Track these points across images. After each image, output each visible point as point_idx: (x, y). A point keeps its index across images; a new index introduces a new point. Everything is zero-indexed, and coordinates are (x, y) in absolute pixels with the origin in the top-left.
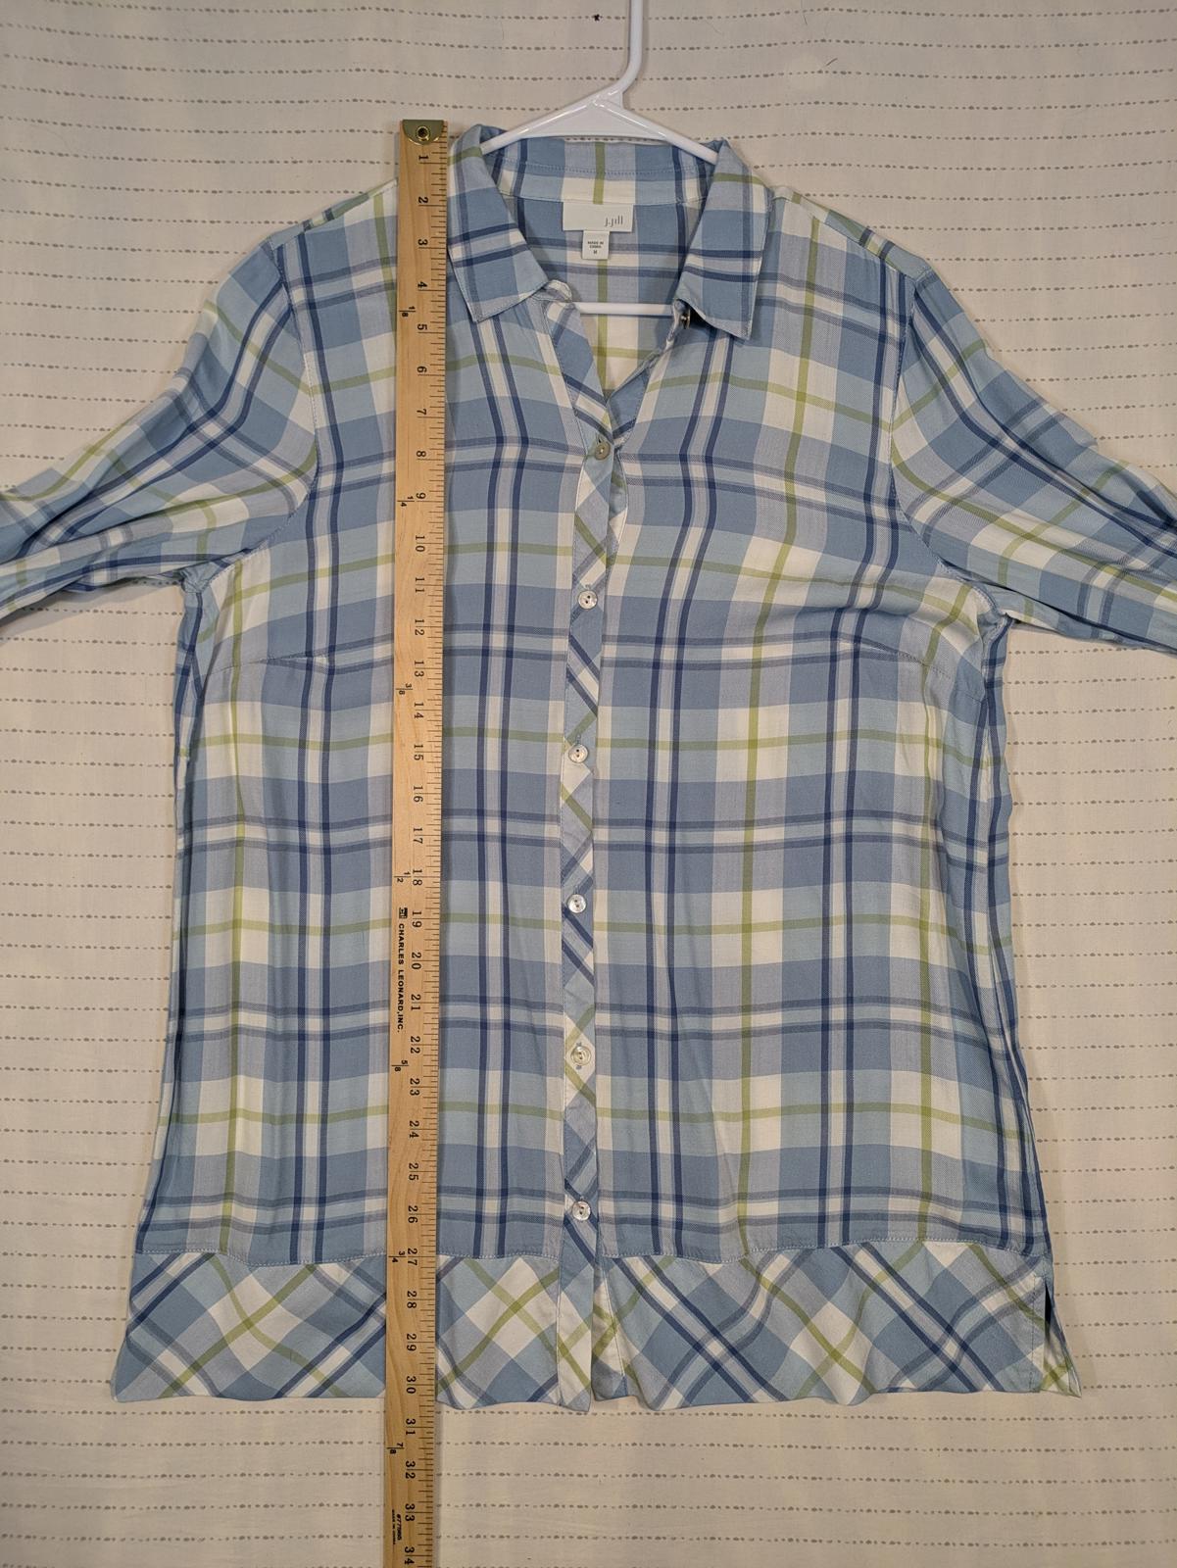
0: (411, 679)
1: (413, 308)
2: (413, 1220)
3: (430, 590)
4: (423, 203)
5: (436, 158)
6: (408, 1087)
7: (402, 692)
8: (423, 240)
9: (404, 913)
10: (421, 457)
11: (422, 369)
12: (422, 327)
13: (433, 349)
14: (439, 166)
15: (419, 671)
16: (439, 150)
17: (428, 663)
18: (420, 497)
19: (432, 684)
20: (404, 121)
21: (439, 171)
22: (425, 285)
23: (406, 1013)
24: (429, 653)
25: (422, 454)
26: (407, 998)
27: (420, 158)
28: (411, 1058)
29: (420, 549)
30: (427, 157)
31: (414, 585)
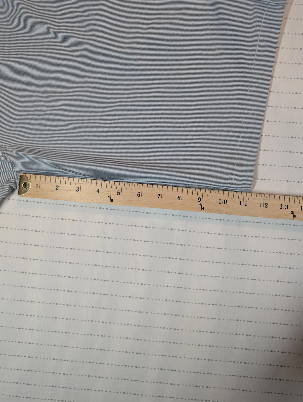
0: (289, 211)
1: (109, 196)
3: (246, 199)
4: (59, 188)
5: (38, 180)
7: (295, 216)
8: (77, 189)
10: (181, 198)
11: (139, 195)
12: (119, 193)
13: (130, 188)
14: (42, 179)
15: (285, 207)
16: (34, 179)
17: (282, 202)
18: (200, 200)
19: (292, 201)
20: (19, 194)
21: (44, 179)
22: (99, 190)
24: (277, 201)
25: (179, 198)
27: (37, 188)
29: (225, 202)
30: (37, 184)
31: (243, 207)
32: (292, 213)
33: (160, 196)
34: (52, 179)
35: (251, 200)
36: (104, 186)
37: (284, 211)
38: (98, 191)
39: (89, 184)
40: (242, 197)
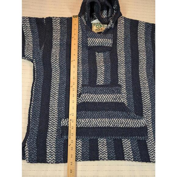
2: (71, 172)
6: (71, 149)
9: (71, 120)
23: (71, 136)
26: (71, 134)
28: (72, 144)
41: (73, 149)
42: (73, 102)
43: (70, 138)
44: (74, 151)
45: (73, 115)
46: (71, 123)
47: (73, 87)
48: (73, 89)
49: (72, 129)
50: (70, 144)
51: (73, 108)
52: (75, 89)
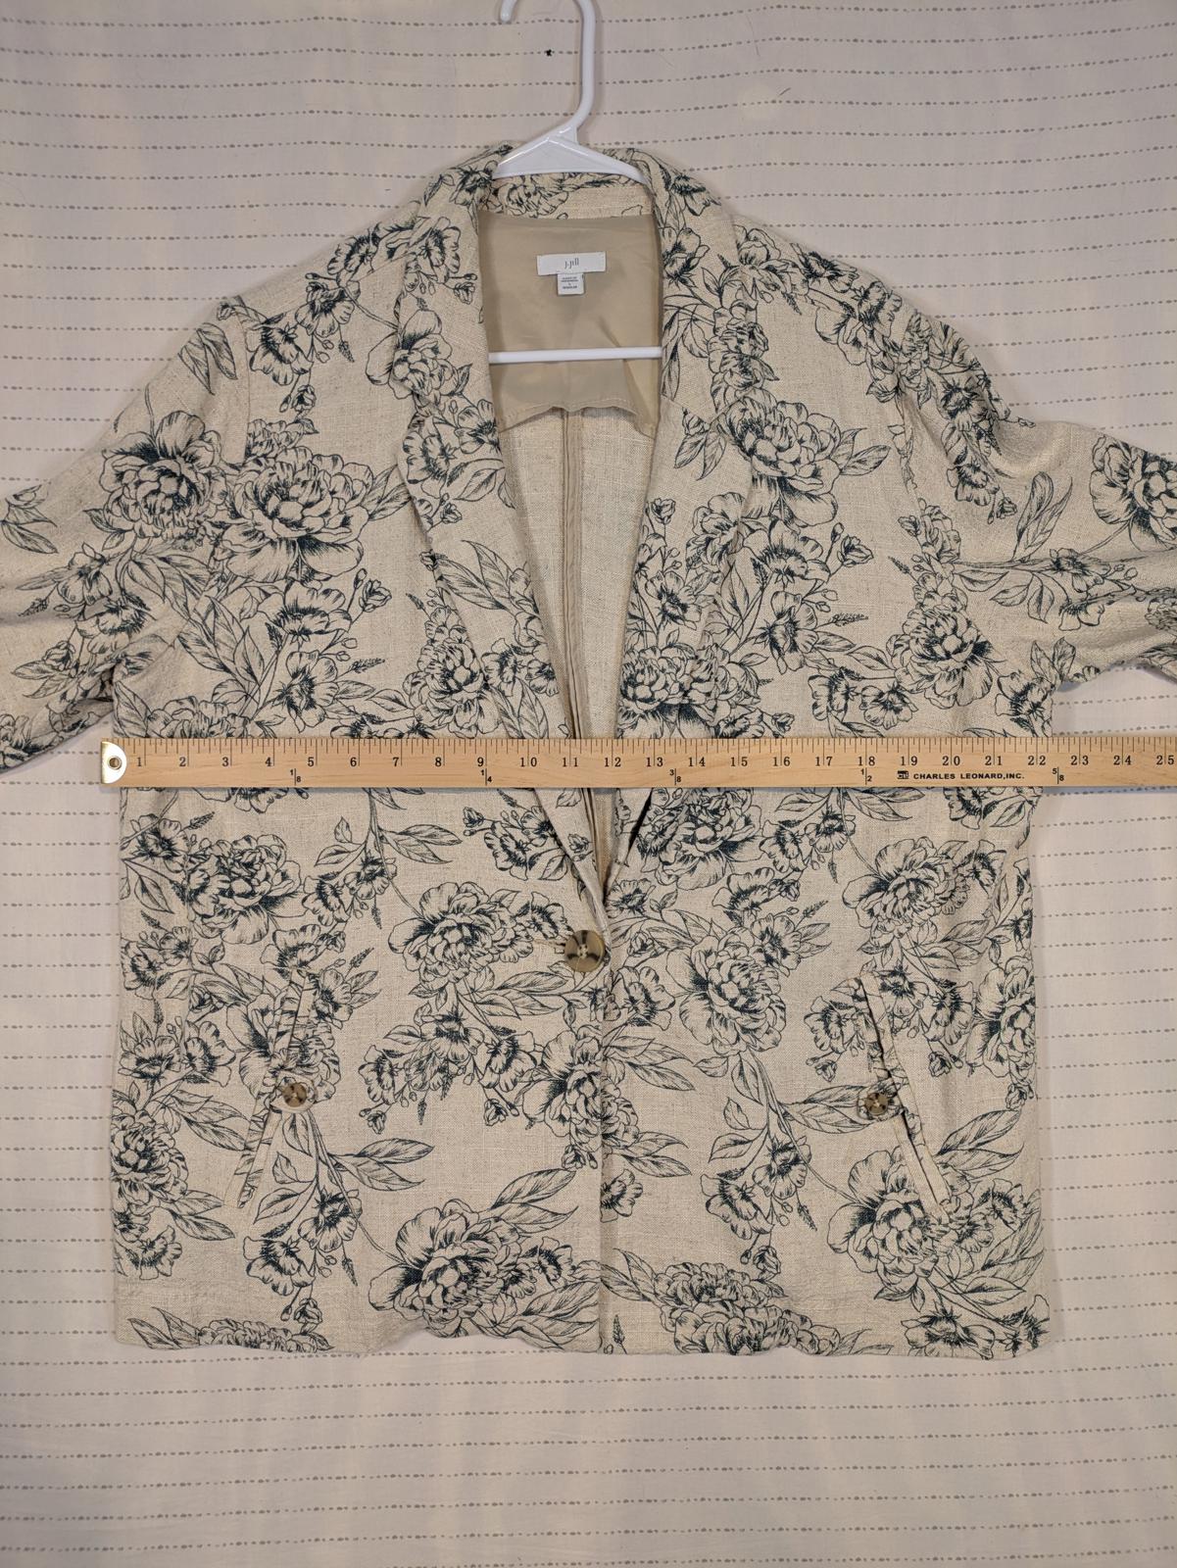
0: (666, 768)
1: (292, 771)
3: (575, 752)
4: (187, 762)
6: (1080, 767)
9: (903, 774)
10: (442, 762)
11: (353, 762)
12: (311, 762)
15: (657, 762)
17: (649, 753)
18: (483, 762)
22: (269, 759)
23: (1003, 770)
24: (638, 752)
25: (438, 761)
26: (990, 770)
28: (1050, 764)
29: (534, 762)
31: (570, 768)
32: (673, 772)
33: (399, 761)
34: (169, 746)
35: (586, 753)
36: (279, 749)
37: (655, 770)
38: (268, 762)
39: (247, 750)
40: (568, 747)
41: (1085, 751)
42: (786, 761)
43: (1018, 776)
44: (1096, 749)
45: (872, 760)
46: (920, 769)
47: (681, 765)
48: (697, 766)
49: (957, 761)
50: (1055, 771)
51: (824, 762)
52: (691, 753)
